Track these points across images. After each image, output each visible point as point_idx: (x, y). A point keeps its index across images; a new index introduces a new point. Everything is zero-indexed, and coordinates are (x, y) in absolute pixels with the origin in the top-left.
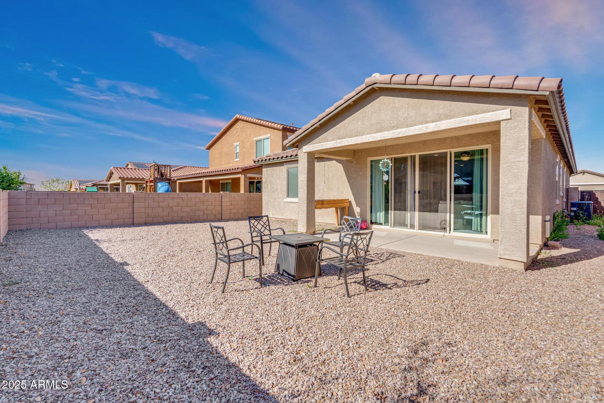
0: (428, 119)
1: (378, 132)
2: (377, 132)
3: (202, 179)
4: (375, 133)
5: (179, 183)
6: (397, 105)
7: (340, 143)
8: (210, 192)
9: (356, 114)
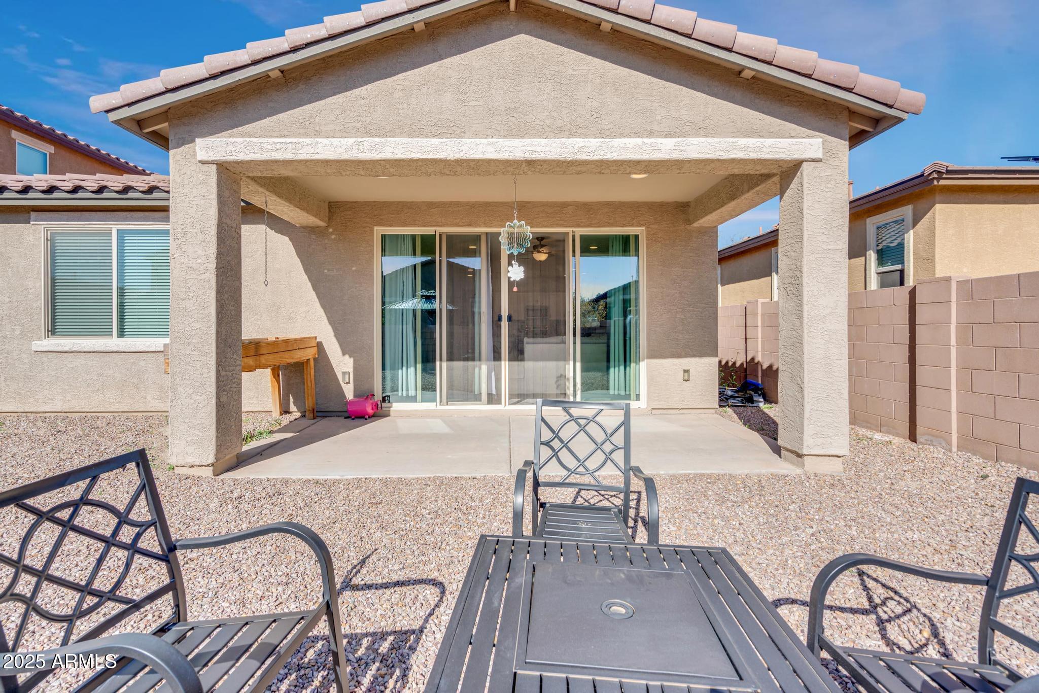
0: (656, 127)
1: (513, 136)
2: (509, 134)
4: (505, 137)
6: (570, 71)
7: (372, 148)
9: (433, 67)
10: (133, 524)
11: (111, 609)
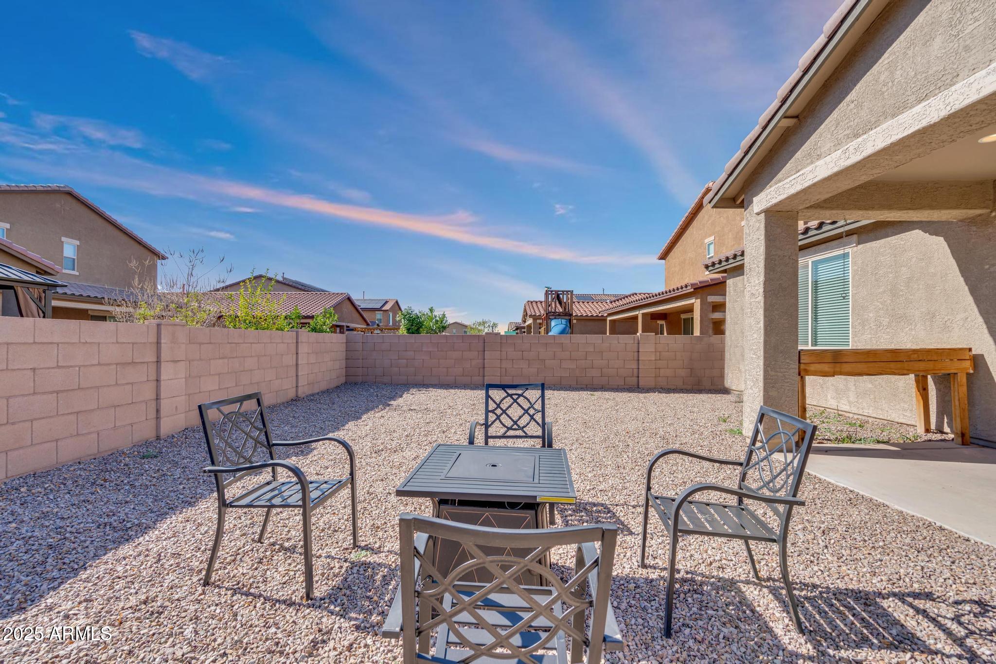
3: (637, 313)
5: (610, 321)
8: (665, 334)
10: (534, 409)
11: (519, 433)
